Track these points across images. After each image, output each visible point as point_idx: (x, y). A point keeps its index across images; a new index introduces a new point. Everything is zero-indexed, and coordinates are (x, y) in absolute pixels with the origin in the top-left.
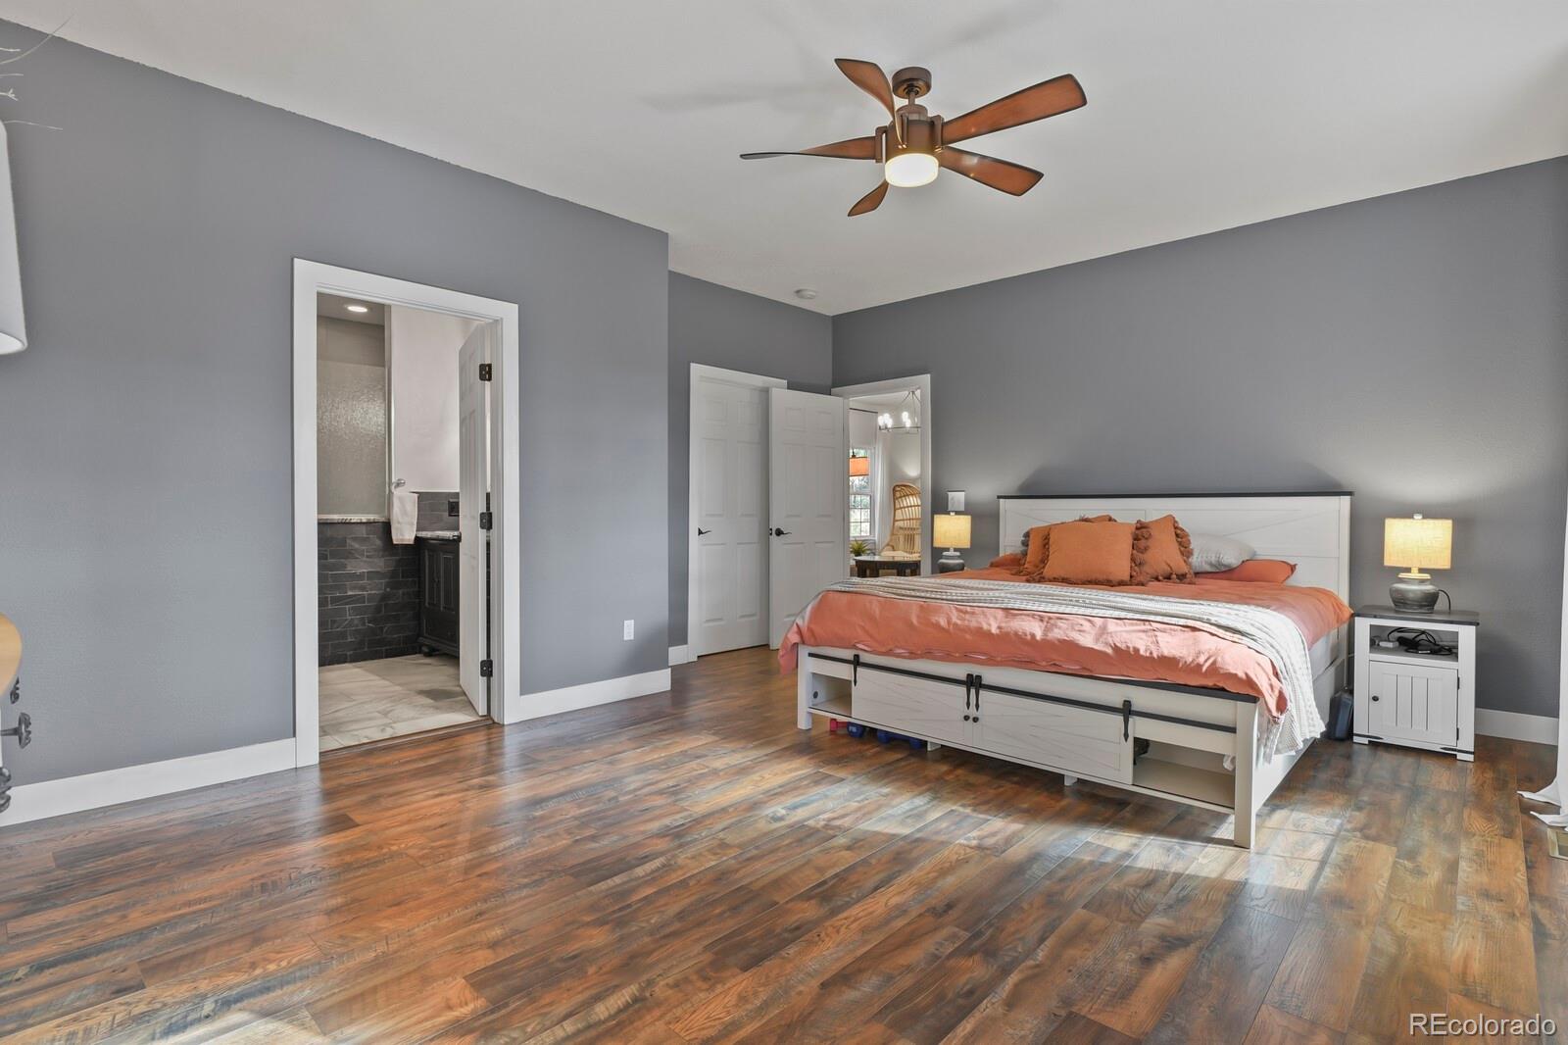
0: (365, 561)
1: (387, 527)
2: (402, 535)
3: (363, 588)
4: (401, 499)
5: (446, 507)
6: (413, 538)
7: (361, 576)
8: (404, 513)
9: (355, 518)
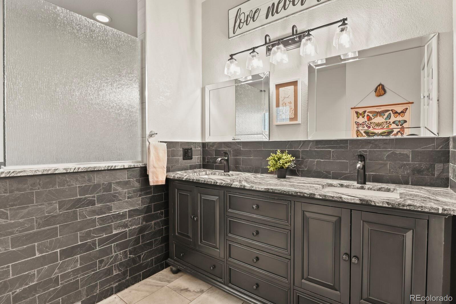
0: (127, 202)
1: (144, 172)
2: (157, 178)
3: (125, 226)
4: (156, 148)
5: (181, 152)
6: (164, 179)
7: (123, 216)
8: (158, 159)
9: (119, 165)
